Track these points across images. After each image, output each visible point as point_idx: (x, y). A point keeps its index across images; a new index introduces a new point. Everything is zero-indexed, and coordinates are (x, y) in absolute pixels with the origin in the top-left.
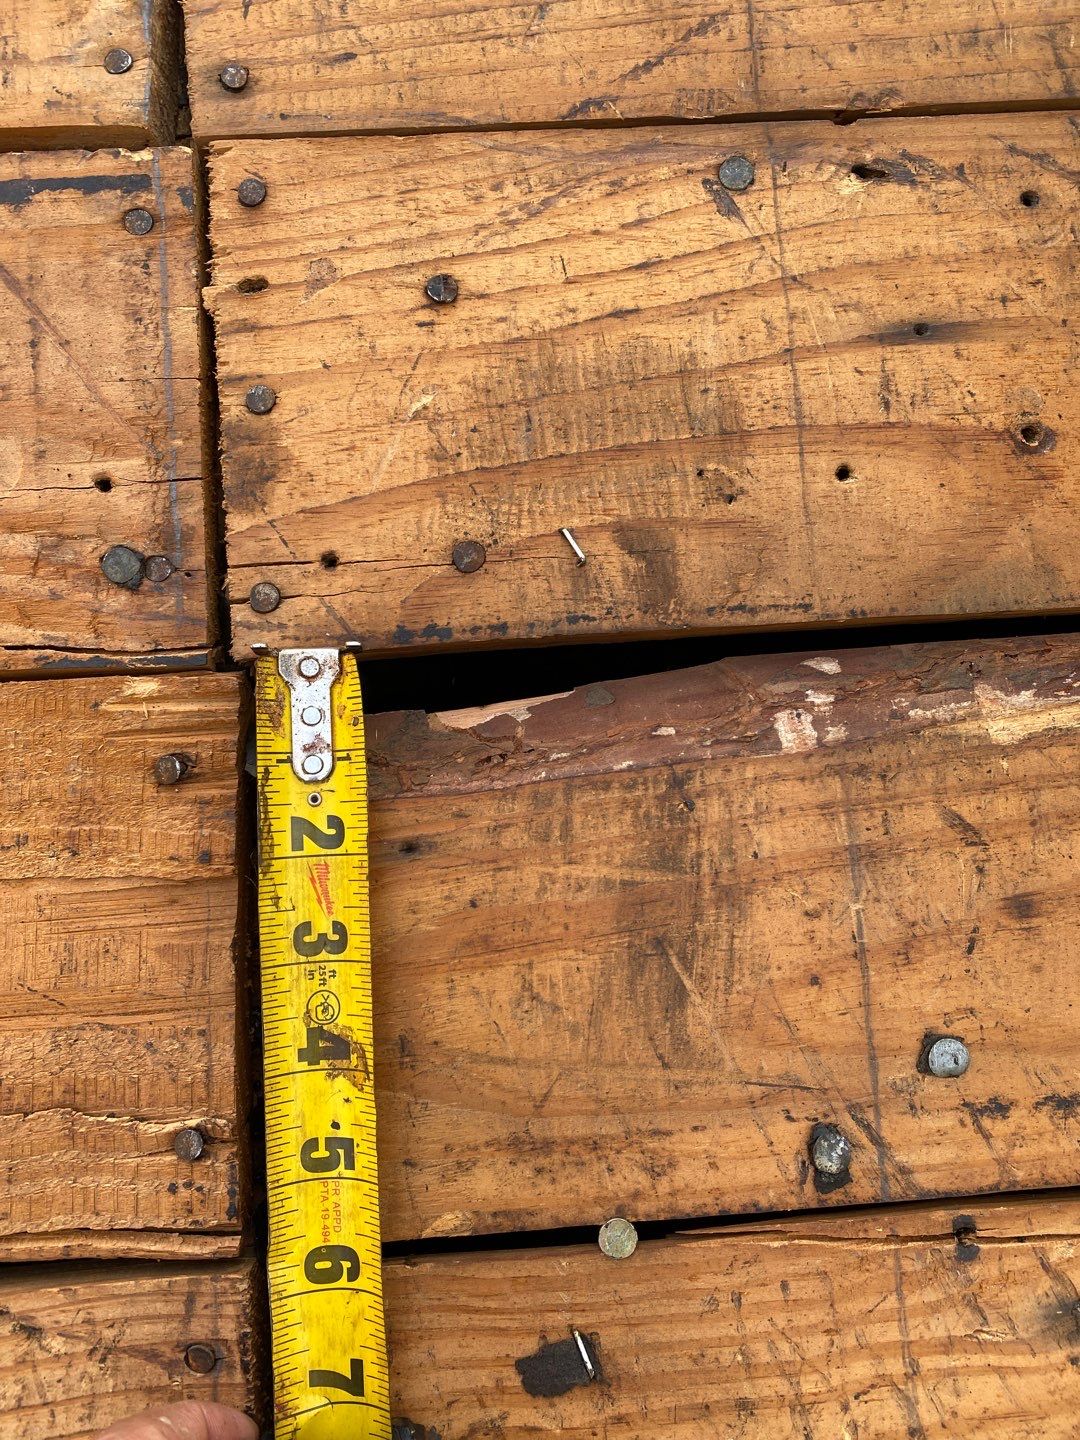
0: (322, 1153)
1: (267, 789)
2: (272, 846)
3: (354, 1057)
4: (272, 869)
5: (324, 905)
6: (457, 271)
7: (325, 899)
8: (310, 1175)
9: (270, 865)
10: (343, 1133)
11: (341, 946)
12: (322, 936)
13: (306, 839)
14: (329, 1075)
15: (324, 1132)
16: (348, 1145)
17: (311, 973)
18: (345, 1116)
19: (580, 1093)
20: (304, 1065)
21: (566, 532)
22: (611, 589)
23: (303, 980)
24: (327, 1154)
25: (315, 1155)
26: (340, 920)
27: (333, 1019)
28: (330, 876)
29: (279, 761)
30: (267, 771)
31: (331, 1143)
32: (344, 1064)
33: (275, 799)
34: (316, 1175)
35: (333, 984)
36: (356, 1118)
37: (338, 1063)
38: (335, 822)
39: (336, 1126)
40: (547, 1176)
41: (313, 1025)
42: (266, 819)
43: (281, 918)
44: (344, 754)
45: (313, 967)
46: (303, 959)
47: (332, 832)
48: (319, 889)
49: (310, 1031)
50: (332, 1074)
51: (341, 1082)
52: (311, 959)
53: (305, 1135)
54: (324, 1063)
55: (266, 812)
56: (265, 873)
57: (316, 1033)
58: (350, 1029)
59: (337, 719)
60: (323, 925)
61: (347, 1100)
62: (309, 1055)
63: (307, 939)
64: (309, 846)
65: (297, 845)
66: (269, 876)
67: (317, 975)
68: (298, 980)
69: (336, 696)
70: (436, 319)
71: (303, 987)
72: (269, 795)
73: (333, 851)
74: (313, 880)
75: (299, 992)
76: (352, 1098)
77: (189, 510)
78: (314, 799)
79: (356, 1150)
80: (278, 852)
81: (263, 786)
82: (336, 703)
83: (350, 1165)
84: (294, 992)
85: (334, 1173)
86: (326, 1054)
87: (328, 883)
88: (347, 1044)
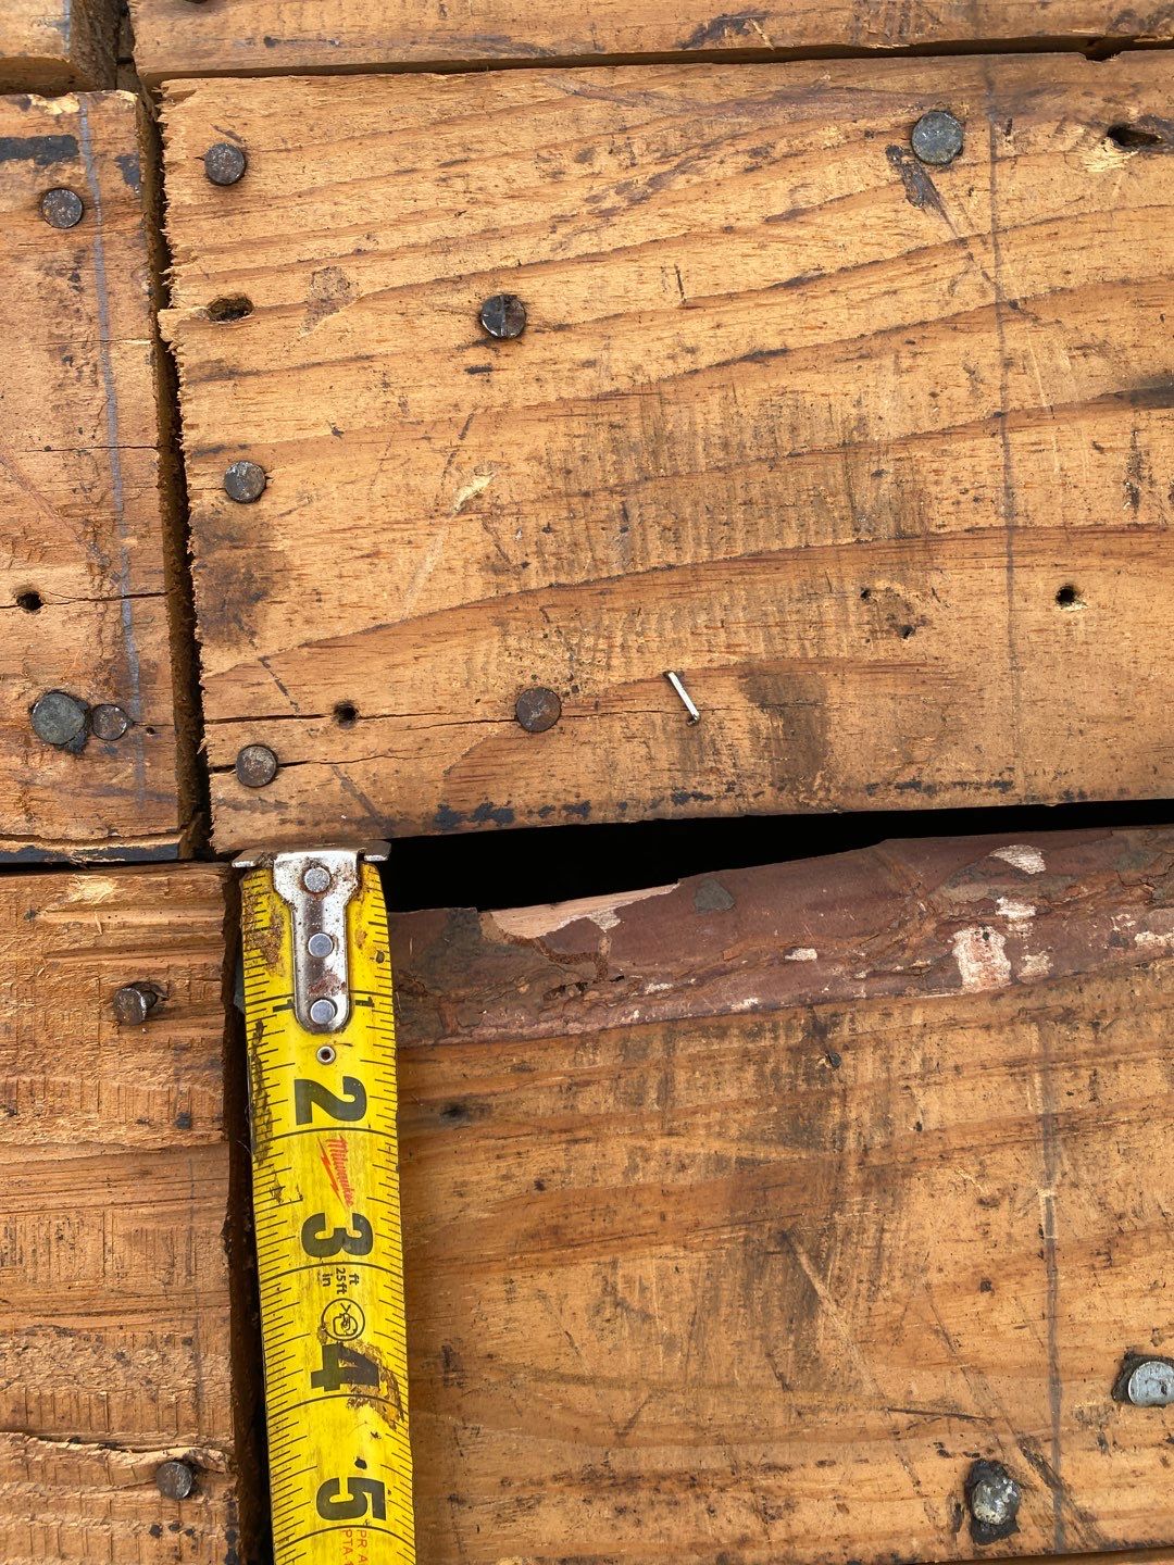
0: (344, 1496)
1: (260, 1050)
2: (269, 1123)
3: (383, 1385)
4: (271, 1153)
5: (341, 1192)
6: (525, 288)
7: (341, 1183)
8: (329, 1524)
9: (267, 1149)
10: (371, 1473)
11: (365, 1244)
12: (340, 1232)
13: (315, 1107)
14: (352, 1403)
15: (347, 1471)
16: (378, 1489)
17: (327, 1277)
18: (372, 1454)
19: (675, 1419)
20: (320, 1391)
21: (672, 676)
22: (733, 756)
23: (316, 1287)
24: (351, 1497)
25: (334, 1499)
26: (363, 1213)
27: (355, 1335)
28: (348, 1155)
29: (276, 1009)
30: (260, 1026)
31: (354, 1484)
32: (372, 1390)
33: (271, 1060)
34: (337, 1523)
35: (355, 1291)
36: (387, 1458)
37: (363, 1389)
38: (351, 1085)
39: (361, 1464)
40: (631, 1518)
41: (330, 1341)
42: (260, 1090)
43: (285, 1213)
44: (365, 998)
45: (328, 1269)
46: (315, 1260)
47: (350, 1098)
48: (334, 1172)
49: (326, 1349)
50: (356, 1401)
51: (367, 1412)
52: (325, 1260)
53: (322, 1477)
54: (344, 1388)
55: (260, 1081)
56: (260, 1161)
57: (333, 1352)
58: (377, 1349)
59: (355, 948)
60: (340, 1218)
61: (376, 1436)
62: (325, 1379)
63: (320, 1235)
64: (320, 1116)
65: (304, 1115)
66: (266, 1163)
67: (334, 1281)
68: (309, 1287)
69: (353, 917)
70: (495, 363)
71: (315, 1296)
72: (262, 1058)
73: (351, 1124)
74: (325, 1161)
75: (311, 1302)
76: (381, 1433)
77: (149, 639)
78: (326, 1054)
79: (387, 1497)
80: (277, 1129)
81: (255, 1047)
82: (354, 926)
83: (380, 1513)
84: (305, 1303)
85: (359, 1521)
86: (348, 1377)
87: (347, 1165)
88: (375, 1368)
